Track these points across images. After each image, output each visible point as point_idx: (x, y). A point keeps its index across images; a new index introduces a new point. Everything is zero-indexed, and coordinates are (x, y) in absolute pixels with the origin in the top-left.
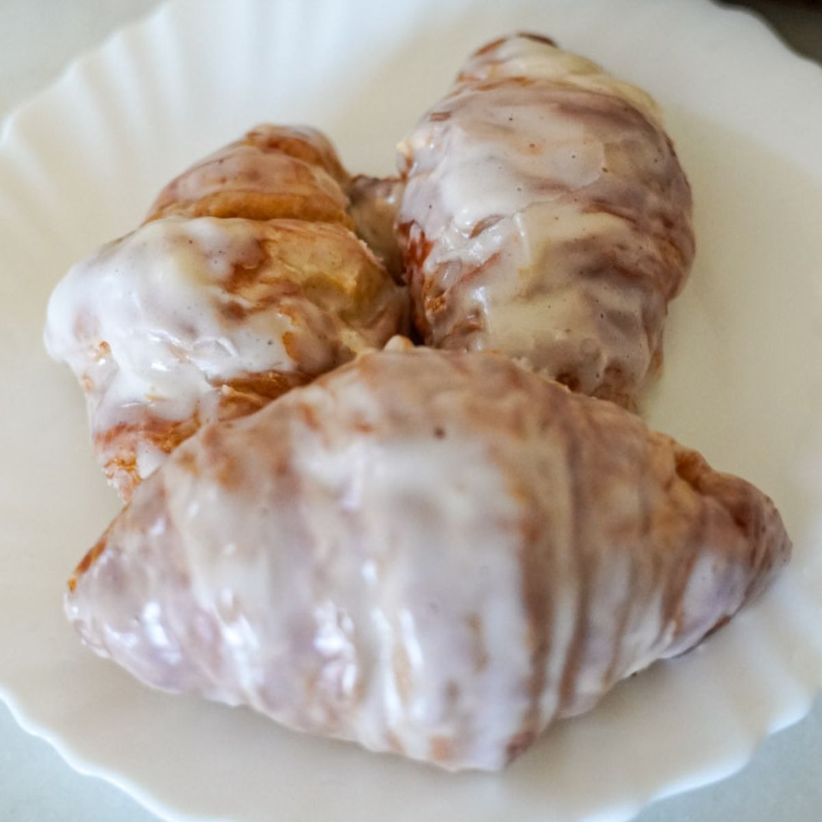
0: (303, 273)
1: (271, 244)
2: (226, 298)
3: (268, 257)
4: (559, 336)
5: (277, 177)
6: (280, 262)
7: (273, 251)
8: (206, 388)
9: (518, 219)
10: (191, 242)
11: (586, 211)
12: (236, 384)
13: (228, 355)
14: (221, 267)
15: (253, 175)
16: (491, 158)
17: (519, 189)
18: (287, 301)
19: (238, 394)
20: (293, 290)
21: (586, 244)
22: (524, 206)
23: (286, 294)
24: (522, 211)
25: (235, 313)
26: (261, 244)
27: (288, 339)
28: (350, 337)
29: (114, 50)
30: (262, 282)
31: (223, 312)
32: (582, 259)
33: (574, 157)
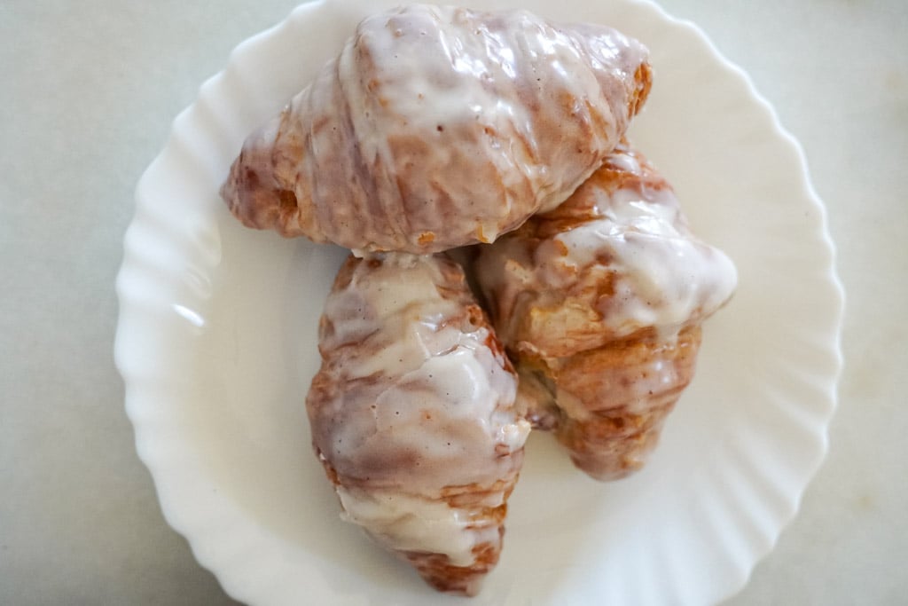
0: (568, 307)
1: (595, 319)
2: (612, 267)
3: (595, 309)
4: (384, 284)
5: (607, 385)
6: (585, 308)
7: (592, 314)
8: (609, 213)
9: (428, 354)
10: (649, 303)
11: (382, 372)
12: (590, 218)
13: (601, 232)
14: (623, 288)
15: (626, 383)
16: (456, 403)
17: (431, 376)
18: (572, 278)
19: (587, 212)
20: (570, 290)
21: (377, 348)
22: (425, 365)
23: (575, 284)
24: (426, 360)
25: (604, 257)
26: (601, 316)
27: (564, 252)
28: (526, 277)
29: (772, 530)
30: (592, 288)
31: (611, 257)
32: (379, 338)
33: (397, 413)
